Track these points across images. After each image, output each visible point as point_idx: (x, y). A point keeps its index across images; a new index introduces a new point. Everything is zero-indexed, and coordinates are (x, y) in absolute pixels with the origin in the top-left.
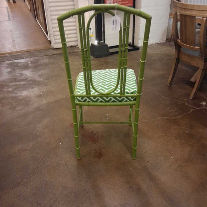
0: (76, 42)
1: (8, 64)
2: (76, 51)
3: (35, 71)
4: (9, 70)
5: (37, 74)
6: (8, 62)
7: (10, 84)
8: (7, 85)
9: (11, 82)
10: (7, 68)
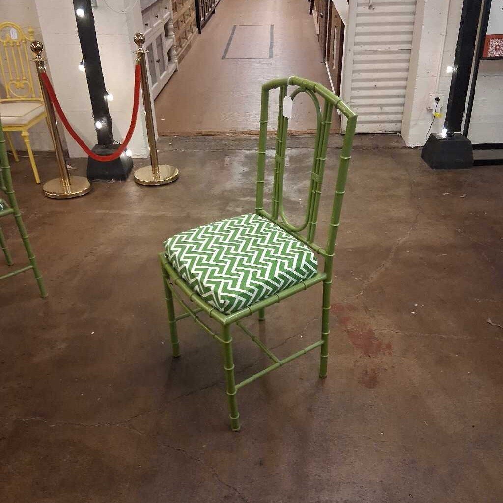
0: (399, 125)
1: (246, 156)
2: (394, 144)
3: (293, 179)
4: (246, 169)
5: (296, 187)
6: (247, 152)
7: (242, 199)
8: (235, 201)
9: (244, 196)
10: (244, 164)
